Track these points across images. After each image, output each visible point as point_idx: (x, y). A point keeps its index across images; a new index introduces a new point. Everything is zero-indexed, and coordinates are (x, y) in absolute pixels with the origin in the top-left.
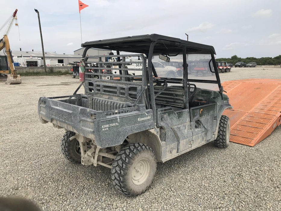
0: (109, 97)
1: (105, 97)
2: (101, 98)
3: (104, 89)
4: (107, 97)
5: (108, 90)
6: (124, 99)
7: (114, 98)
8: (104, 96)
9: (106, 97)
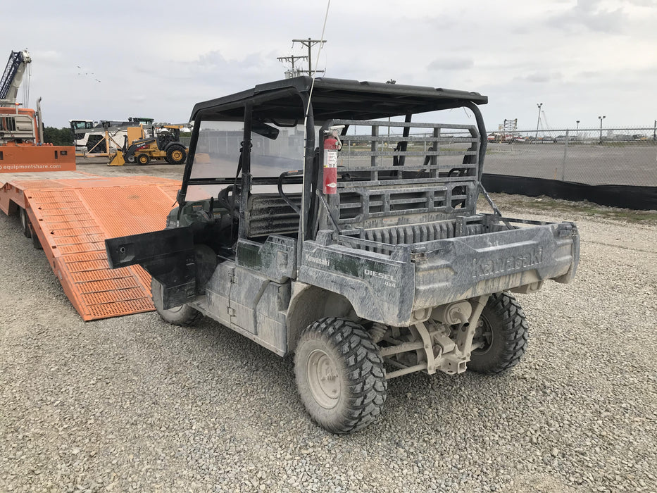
0: (399, 219)
1: (389, 222)
2: (376, 227)
3: (393, 202)
4: (395, 220)
5: (405, 202)
6: (436, 214)
7: (412, 218)
8: (385, 219)
9: (391, 221)
